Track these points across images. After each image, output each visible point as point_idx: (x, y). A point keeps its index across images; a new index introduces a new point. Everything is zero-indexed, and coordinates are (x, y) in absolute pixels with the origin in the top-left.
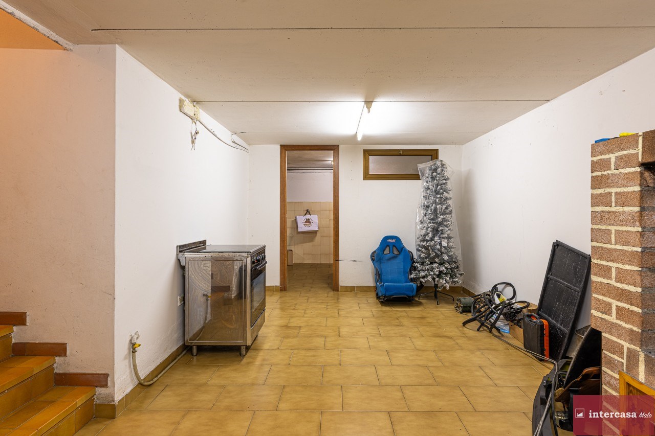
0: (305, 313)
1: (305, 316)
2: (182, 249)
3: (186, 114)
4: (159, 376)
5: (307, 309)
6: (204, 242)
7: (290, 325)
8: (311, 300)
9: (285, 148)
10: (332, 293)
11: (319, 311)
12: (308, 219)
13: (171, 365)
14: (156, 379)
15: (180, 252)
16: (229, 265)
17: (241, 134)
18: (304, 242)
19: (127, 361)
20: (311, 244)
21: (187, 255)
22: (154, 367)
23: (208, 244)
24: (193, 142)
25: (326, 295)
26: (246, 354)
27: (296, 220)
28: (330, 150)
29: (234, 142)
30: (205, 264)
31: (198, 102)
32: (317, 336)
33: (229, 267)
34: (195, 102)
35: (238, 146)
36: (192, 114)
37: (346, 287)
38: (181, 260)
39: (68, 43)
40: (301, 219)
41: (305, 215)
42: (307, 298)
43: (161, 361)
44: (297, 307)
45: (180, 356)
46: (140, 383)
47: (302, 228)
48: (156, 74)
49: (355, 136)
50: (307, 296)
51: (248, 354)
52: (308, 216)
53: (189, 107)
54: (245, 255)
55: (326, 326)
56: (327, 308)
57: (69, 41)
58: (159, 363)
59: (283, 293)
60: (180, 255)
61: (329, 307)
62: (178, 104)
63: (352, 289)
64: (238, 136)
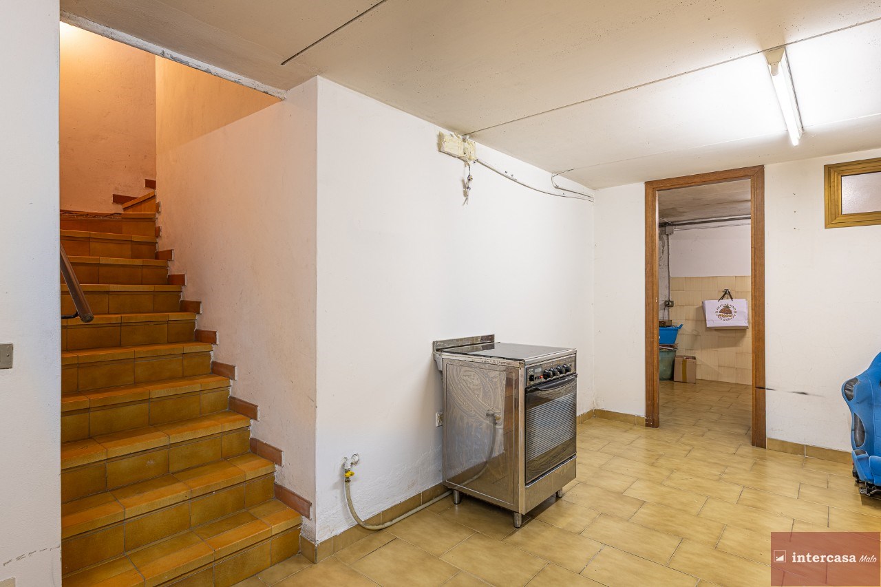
0: (668, 478)
1: (667, 483)
2: (439, 348)
3: (450, 155)
4: (394, 521)
5: (678, 470)
6: (491, 338)
7: (628, 493)
8: (696, 453)
9: (653, 187)
10: (748, 449)
11: (699, 480)
12: (727, 307)
13: (419, 509)
14: (389, 524)
15: (438, 350)
16: (495, 377)
17: (568, 173)
18: (719, 346)
19: (338, 491)
20: (734, 349)
21: (446, 355)
22: (389, 507)
23: (496, 340)
24: (465, 194)
25: (733, 450)
26: (522, 525)
27: (702, 309)
28: (746, 176)
29: (557, 187)
30: (465, 371)
31: (472, 135)
32: (668, 532)
33: (494, 380)
34: (467, 135)
35: (567, 193)
36: (461, 154)
37: (783, 443)
38: (438, 361)
39: (280, 90)
40: (713, 307)
41: (722, 298)
42: (688, 448)
43: (402, 500)
44: (662, 461)
45: (438, 499)
46: (359, 525)
47: (713, 320)
48: (389, 105)
49: (786, 138)
50: (689, 445)
51: (526, 527)
52: (727, 301)
53: (454, 143)
54: (517, 364)
55: (698, 515)
56: (720, 479)
57: (279, 88)
58: (398, 502)
59: (651, 430)
60: (437, 354)
61: (725, 476)
62: (437, 142)
63: (798, 450)
64: (565, 176)
